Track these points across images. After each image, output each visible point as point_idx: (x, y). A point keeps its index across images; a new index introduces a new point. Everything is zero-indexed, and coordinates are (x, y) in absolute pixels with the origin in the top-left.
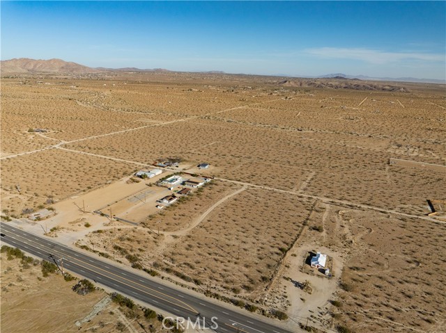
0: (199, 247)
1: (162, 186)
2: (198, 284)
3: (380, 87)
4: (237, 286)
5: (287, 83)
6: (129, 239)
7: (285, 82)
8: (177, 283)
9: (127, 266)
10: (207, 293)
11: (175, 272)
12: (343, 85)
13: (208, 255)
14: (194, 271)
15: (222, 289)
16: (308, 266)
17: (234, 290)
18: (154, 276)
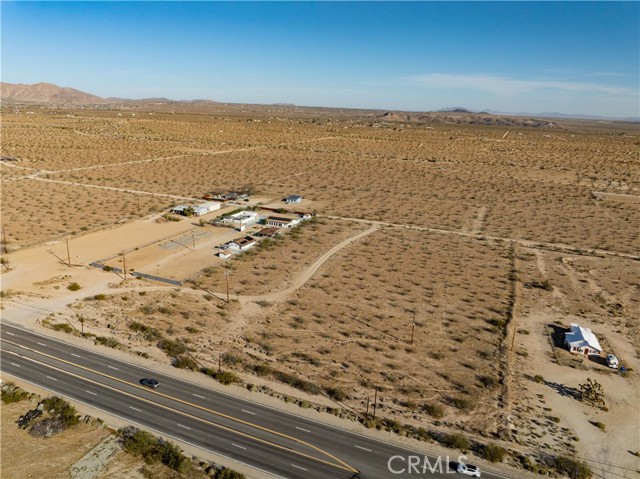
0: (319, 322)
1: (223, 226)
2: (338, 399)
3: (521, 121)
4: (431, 399)
5: (389, 116)
6: (163, 311)
7: (386, 114)
8: (286, 399)
9: (159, 363)
10: (365, 419)
11: (275, 373)
12: (469, 119)
13: (342, 337)
14: (320, 369)
15: (396, 407)
16: (563, 351)
17: (430, 410)
18: (227, 383)
